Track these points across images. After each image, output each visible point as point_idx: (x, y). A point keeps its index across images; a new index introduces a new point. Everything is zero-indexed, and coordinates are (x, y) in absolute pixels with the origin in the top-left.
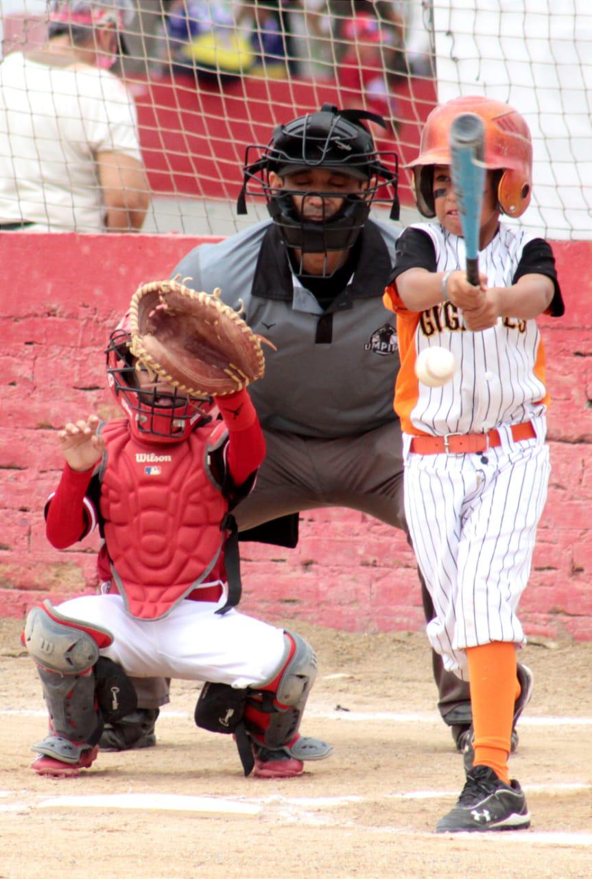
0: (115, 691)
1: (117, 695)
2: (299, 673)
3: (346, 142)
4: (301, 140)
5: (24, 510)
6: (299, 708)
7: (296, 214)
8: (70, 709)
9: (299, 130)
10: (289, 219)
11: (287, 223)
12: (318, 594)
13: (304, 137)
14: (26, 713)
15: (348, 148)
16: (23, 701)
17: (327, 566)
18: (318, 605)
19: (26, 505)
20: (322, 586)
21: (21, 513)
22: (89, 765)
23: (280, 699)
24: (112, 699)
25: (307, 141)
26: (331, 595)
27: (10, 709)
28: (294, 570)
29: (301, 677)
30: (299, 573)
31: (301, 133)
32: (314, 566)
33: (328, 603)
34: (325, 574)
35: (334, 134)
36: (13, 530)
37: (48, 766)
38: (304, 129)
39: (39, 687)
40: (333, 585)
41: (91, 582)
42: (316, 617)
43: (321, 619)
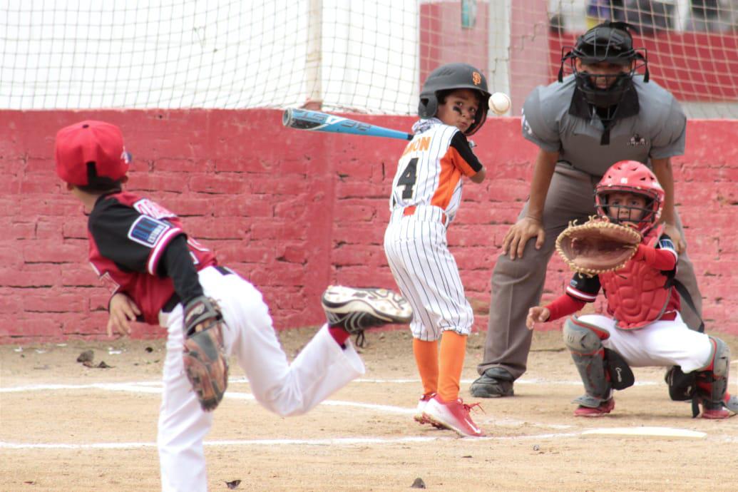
0: (619, 370)
1: (621, 373)
2: (722, 356)
3: (619, 46)
4: (593, 46)
5: (561, 271)
6: (726, 376)
7: (592, 85)
8: (591, 378)
9: (592, 39)
10: (588, 88)
11: (586, 90)
12: (724, 316)
13: (595, 44)
14: (569, 383)
15: (619, 48)
16: (566, 376)
17: (730, 300)
18: (725, 322)
19: (562, 269)
20: (727, 312)
21: (559, 273)
22: (609, 412)
23: (716, 373)
24: (617, 375)
25: (597, 46)
26: (732, 316)
27: (559, 381)
28: (711, 303)
29: (724, 358)
30: (714, 304)
31: (593, 42)
32: (722, 301)
33: (730, 321)
34: (728, 305)
35: (612, 42)
36: (554, 282)
37: (582, 412)
38: (594, 39)
39: (575, 369)
40: (733, 311)
41: (598, 310)
42: (723, 329)
43: (726, 330)
